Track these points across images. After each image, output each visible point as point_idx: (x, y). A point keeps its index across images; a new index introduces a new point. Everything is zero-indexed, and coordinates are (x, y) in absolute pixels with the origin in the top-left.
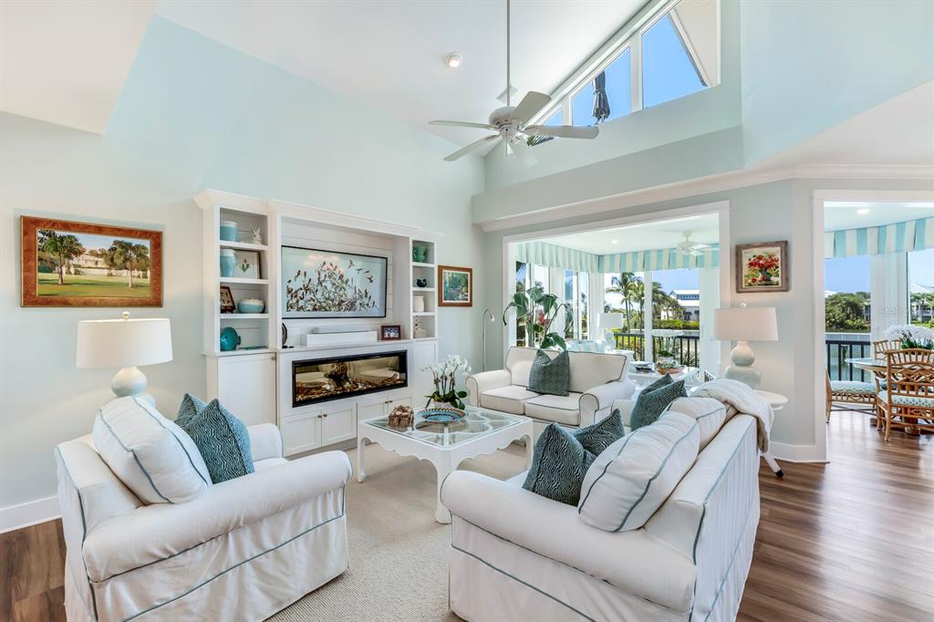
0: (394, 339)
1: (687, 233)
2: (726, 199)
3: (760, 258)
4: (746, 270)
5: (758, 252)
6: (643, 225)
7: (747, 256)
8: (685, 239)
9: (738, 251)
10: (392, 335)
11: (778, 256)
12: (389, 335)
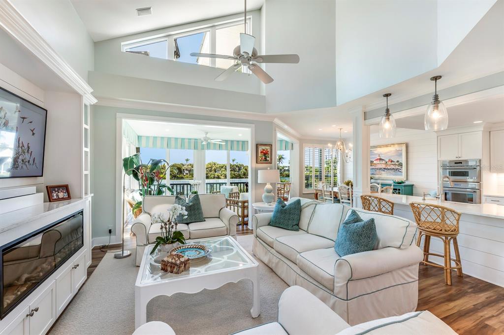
0: (63, 199)
1: (207, 133)
2: (253, 124)
3: (264, 150)
4: (260, 155)
5: (264, 147)
6: (181, 124)
7: (261, 148)
8: (205, 136)
9: (257, 146)
10: (61, 195)
11: (269, 150)
12: (57, 195)
